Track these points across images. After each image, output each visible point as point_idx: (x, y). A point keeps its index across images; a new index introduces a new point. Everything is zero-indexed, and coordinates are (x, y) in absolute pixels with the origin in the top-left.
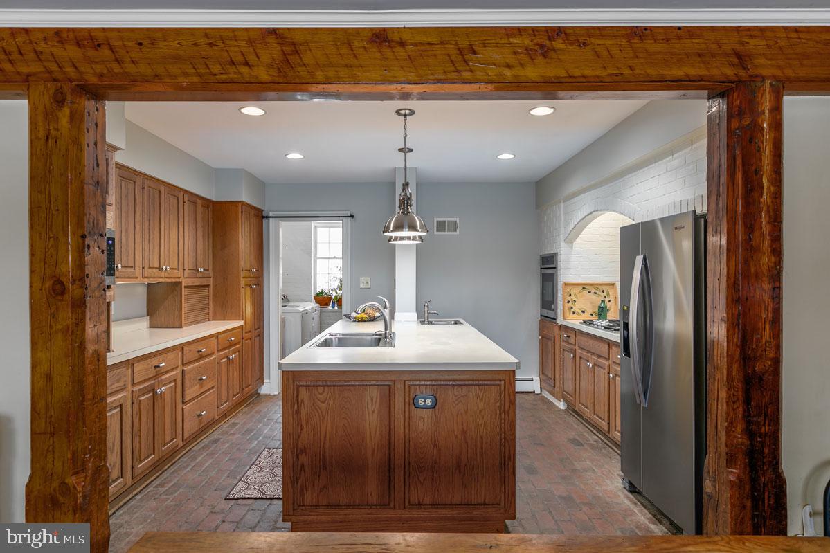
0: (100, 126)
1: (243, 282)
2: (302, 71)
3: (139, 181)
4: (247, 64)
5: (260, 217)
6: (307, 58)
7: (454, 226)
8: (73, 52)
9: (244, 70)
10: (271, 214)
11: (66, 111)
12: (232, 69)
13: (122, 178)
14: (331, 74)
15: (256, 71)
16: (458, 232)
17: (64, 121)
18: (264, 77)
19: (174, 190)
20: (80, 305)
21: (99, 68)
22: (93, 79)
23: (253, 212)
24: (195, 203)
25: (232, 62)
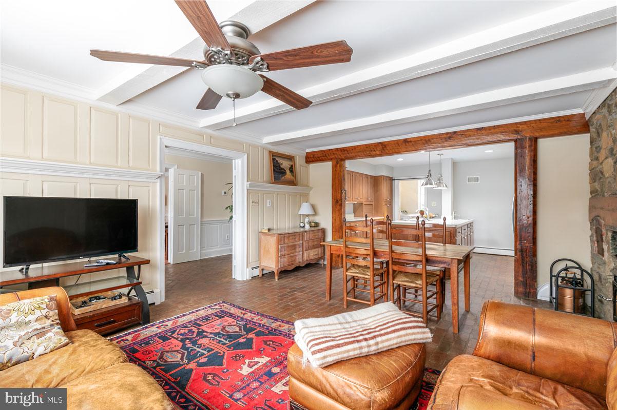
0: (344, 166)
1: (384, 204)
2: (387, 151)
3: (351, 173)
4: (375, 151)
5: (391, 180)
6: (388, 148)
7: (477, 179)
8: (340, 153)
9: (374, 152)
10: (396, 179)
11: (339, 165)
12: (371, 152)
13: (348, 173)
14: (393, 151)
15: (376, 152)
16: (479, 182)
17: (338, 167)
18: (378, 153)
19: (361, 174)
20: (341, 205)
21: (345, 155)
22: (343, 158)
23: (388, 179)
24: (368, 178)
25: (371, 151)
